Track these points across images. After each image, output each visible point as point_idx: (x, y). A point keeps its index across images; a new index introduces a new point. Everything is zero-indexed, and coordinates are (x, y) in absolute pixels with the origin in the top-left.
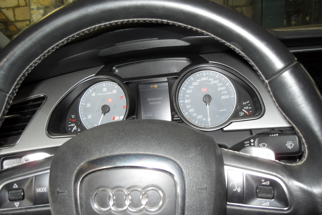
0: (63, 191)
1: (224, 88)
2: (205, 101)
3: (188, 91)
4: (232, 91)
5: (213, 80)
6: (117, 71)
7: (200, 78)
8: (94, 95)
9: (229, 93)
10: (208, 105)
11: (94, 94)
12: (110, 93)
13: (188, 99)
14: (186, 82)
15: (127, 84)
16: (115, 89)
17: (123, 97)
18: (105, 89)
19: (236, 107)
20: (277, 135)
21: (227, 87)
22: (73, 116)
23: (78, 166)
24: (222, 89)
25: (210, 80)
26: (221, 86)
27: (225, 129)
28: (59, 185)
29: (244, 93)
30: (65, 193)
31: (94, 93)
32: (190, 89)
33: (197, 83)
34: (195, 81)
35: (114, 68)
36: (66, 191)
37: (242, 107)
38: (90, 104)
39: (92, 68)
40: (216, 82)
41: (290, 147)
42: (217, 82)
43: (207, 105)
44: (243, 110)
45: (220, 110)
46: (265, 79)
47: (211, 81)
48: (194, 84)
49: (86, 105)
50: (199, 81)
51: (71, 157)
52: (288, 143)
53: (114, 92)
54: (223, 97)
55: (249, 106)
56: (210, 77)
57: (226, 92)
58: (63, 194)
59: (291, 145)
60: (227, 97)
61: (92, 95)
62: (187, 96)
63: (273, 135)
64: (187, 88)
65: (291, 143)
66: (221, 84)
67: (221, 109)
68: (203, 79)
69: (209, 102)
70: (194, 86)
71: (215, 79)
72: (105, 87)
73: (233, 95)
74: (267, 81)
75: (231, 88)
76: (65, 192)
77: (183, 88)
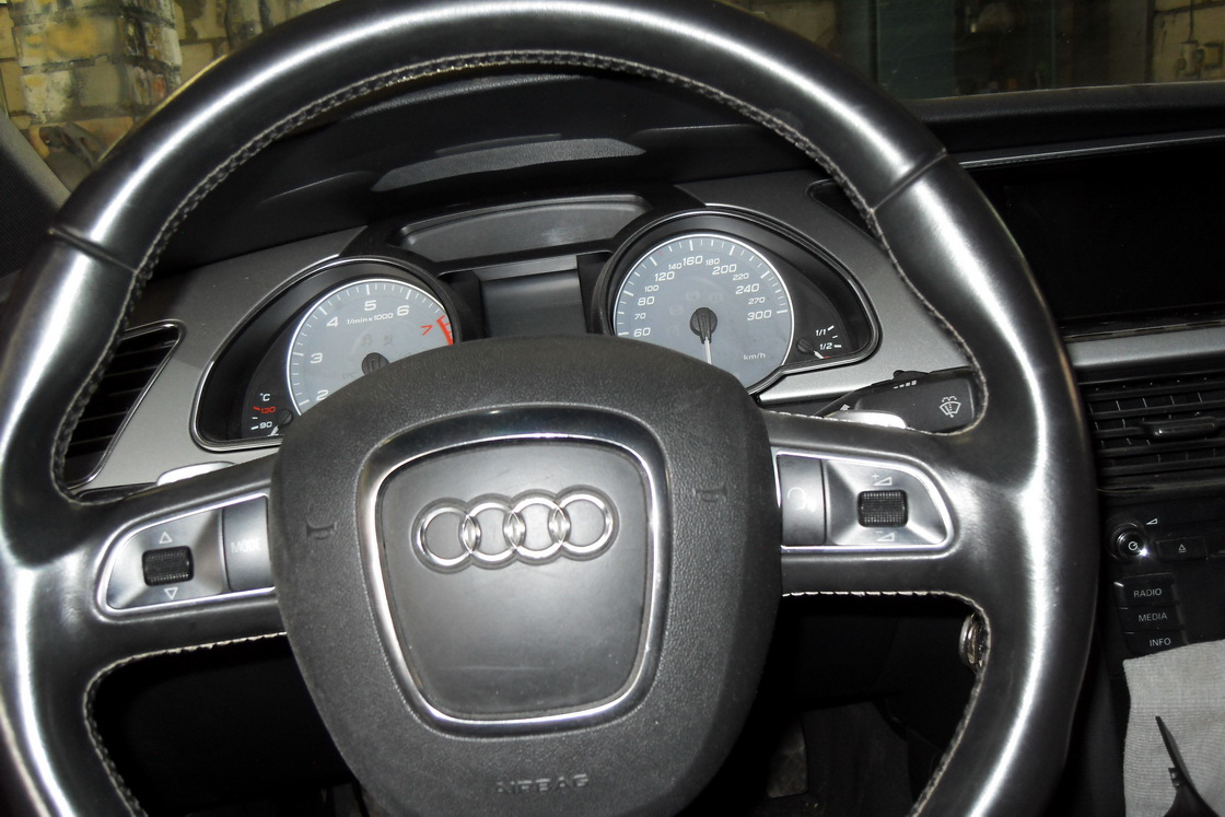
0: (324, 526)
1: (755, 287)
2: (698, 329)
3: (642, 302)
4: (779, 294)
5: (720, 265)
6: (412, 240)
7: (678, 258)
8: (336, 324)
9: (771, 303)
10: (707, 342)
11: (334, 322)
12: (389, 316)
13: (642, 324)
14: (635, 273)
15: (447, 279)
16: (405, 302)
17: (431, 326)
18: (370, 305)
19: (796, 343)
20: (914, 383)
21: (762, 282)
22: (265, 397)
23: (368, 450)
24: (748, 289)
25: (710, 262)
26: (745, 283)
27: (763, 397)
28: (311, 509)
29: (819, 300)
30: (332, 532)
31: (336, 319)
32: (647, 295)
33: (670, 276)
34: (663, 268)
35: (405, 229)
36: (336, 524)
37: (814, 343)
38: (321, 354)
39: (326, 236)
40: (730, 268)
41: (950, 413)
42: (733, 268)
43: (703, 342)
44: (817, 354)
45: (745, 358)
46: (866, 207)
47: (714, 265)
48: (661, 277)
49: (307, 358)
50: (674, 267)
51: (343, 432)
52: (946, 401)
53: (403, 311)
54: (753, 316)
55: (835, 342)
56: (708, 254)
57: (761, 300)
58: (324, 534)
59: (954, 406)
60: (765, 314)
61: (329, 325)
62: (641, 316)
63: (902, 386)
64: (640, 292)
65: (952, 400)
66: (745, 276)
67: (748, 354)
68: (689, 261)
69: (711, 332)
70: (658, 283)
71: (725, 260)
72: (370, 298)
73: (783, 308)
74: (872, 211)
75: (777, 288)
76: (332, 527)
77: (626, 292)
